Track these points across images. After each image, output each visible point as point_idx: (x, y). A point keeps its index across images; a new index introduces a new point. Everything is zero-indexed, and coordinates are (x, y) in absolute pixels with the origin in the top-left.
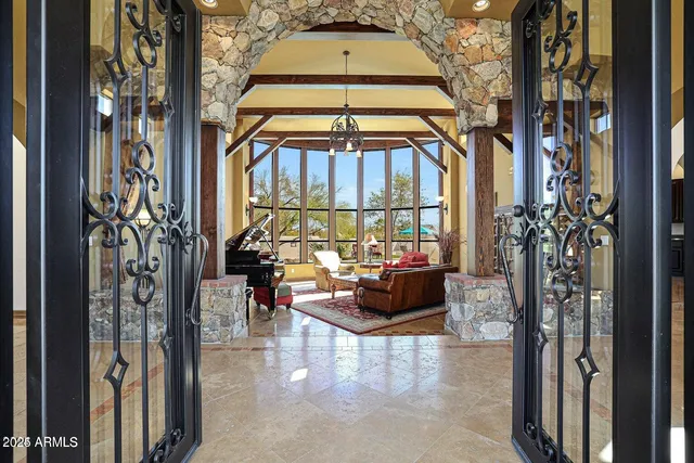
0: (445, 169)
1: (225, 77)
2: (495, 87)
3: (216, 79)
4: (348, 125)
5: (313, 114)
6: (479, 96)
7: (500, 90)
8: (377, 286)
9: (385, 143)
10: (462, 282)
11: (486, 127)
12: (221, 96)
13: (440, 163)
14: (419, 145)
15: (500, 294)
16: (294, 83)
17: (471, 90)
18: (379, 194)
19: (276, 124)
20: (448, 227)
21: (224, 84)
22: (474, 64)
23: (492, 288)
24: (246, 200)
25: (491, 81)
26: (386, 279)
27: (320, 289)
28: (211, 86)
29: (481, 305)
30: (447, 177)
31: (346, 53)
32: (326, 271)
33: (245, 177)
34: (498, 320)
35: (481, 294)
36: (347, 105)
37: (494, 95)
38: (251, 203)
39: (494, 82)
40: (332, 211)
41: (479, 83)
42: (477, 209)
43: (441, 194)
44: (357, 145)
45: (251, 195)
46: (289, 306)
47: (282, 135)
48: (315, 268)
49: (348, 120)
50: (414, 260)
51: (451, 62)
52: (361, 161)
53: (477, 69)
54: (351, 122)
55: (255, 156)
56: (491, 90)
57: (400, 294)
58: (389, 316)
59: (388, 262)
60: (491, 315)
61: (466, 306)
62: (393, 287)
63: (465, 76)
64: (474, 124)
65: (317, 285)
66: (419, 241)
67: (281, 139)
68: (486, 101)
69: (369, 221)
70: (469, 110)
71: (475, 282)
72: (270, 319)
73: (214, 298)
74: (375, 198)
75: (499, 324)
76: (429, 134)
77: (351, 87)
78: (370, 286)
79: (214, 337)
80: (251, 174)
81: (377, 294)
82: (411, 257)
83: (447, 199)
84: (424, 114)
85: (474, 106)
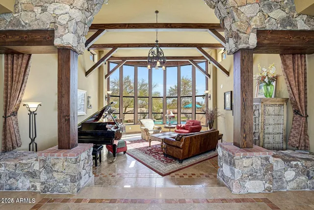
0: (209, 76)
1: (74, 16)
2: (255, 21)
3: (68, 18)
4: (158, 52)
5: (139, 47)
6: (244, 28)
7: (258, 23)
8: (174, 144)
9: (177, 62)
10: (233, 154)
11: (248, 49)
12: (71, 29)
13: (206, 73)
14: (196, 64)
15: (259, 162)
16: (127, 28)
17: (239, 23)
18: (174, 88)
19: (120, 53)
20: (211, 107)
21: (74, 21)
22: (241, 6)
23: (254, 158)
24: (106, 92)
25: (252, 17)
26: (179, 140)
27: (143, 140)
28: (65, 23)
29: (246, 170)
30: (210, 81)
31: (157, 12)
32: (146, 130)
33: (105, 81)
34: (258, 179)
35: (246, 162)
36: (157, 41)
37: (254, 27)
38: (108, 94)
39: (255, 18)
40: (151, 98)
41: (244, 19)
42: (242, 104)
43: (207, 89)
44: (162, 63)
45: (108, 90)
46: (125, 152)
47: (124, 59)
48: (141, 129)
49: (158, 50)
50: (193, 125)
51: (225, 5)
52: (165, 72)
53: (242, 9)
54: (160, 50)
55: (111, 70)
56: (252, 24)
57: (187, 149)
58: (181, 161)
59: (179, 125)
60: (253, 176)
61: (236, 170)
62: (184, 145)
63: (235, 14)
64: (240, 47)
65: (142, 137)
66: (196, 113)
67: (124, 61)
68: (249, 30)
69: (169, 101)
70: (237, 37)
71: (242, 154)
72: (113, 162)
73: (66, 164)
74: (172, 90)
75: (258, 182)
76: (202, 58)
77: (160, 30)
78: (170, 143)
79: (66, 189)
80: (109, 79)
81: (174, 148)
82: (192, 123)
83: (210, 92)
84: (199, 46)
85: (241, 35)
